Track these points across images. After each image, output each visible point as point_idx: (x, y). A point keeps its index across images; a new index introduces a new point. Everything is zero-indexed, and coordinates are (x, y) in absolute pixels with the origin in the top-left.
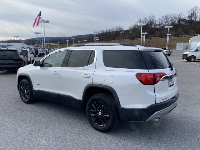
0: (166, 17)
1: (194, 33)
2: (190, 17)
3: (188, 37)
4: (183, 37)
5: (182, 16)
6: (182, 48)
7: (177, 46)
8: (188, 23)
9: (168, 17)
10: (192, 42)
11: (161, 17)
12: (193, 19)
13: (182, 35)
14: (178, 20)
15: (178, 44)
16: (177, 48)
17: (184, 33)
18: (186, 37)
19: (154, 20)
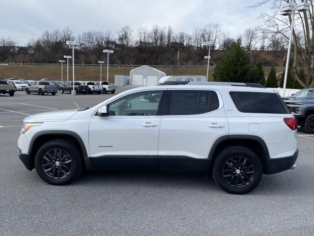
0: (90, 35)
1: (132, 63)
2: (121, 39)
3: (125, 67)
4: (119, 67)
5: (111, 37)
6: (122, 83)
7: (116, 80)
8: (119, 47)
9: (92, 35)
10: (134, 76)
11: (81, 34)
12: (125, 43)
13: (117, 64)
14: (105, 41)
15: (117, 77)
16: (116, 82)
17: (120, 62)
18: (122, 67)
19: (71, 36)
